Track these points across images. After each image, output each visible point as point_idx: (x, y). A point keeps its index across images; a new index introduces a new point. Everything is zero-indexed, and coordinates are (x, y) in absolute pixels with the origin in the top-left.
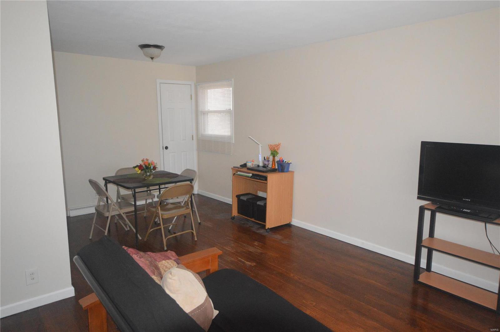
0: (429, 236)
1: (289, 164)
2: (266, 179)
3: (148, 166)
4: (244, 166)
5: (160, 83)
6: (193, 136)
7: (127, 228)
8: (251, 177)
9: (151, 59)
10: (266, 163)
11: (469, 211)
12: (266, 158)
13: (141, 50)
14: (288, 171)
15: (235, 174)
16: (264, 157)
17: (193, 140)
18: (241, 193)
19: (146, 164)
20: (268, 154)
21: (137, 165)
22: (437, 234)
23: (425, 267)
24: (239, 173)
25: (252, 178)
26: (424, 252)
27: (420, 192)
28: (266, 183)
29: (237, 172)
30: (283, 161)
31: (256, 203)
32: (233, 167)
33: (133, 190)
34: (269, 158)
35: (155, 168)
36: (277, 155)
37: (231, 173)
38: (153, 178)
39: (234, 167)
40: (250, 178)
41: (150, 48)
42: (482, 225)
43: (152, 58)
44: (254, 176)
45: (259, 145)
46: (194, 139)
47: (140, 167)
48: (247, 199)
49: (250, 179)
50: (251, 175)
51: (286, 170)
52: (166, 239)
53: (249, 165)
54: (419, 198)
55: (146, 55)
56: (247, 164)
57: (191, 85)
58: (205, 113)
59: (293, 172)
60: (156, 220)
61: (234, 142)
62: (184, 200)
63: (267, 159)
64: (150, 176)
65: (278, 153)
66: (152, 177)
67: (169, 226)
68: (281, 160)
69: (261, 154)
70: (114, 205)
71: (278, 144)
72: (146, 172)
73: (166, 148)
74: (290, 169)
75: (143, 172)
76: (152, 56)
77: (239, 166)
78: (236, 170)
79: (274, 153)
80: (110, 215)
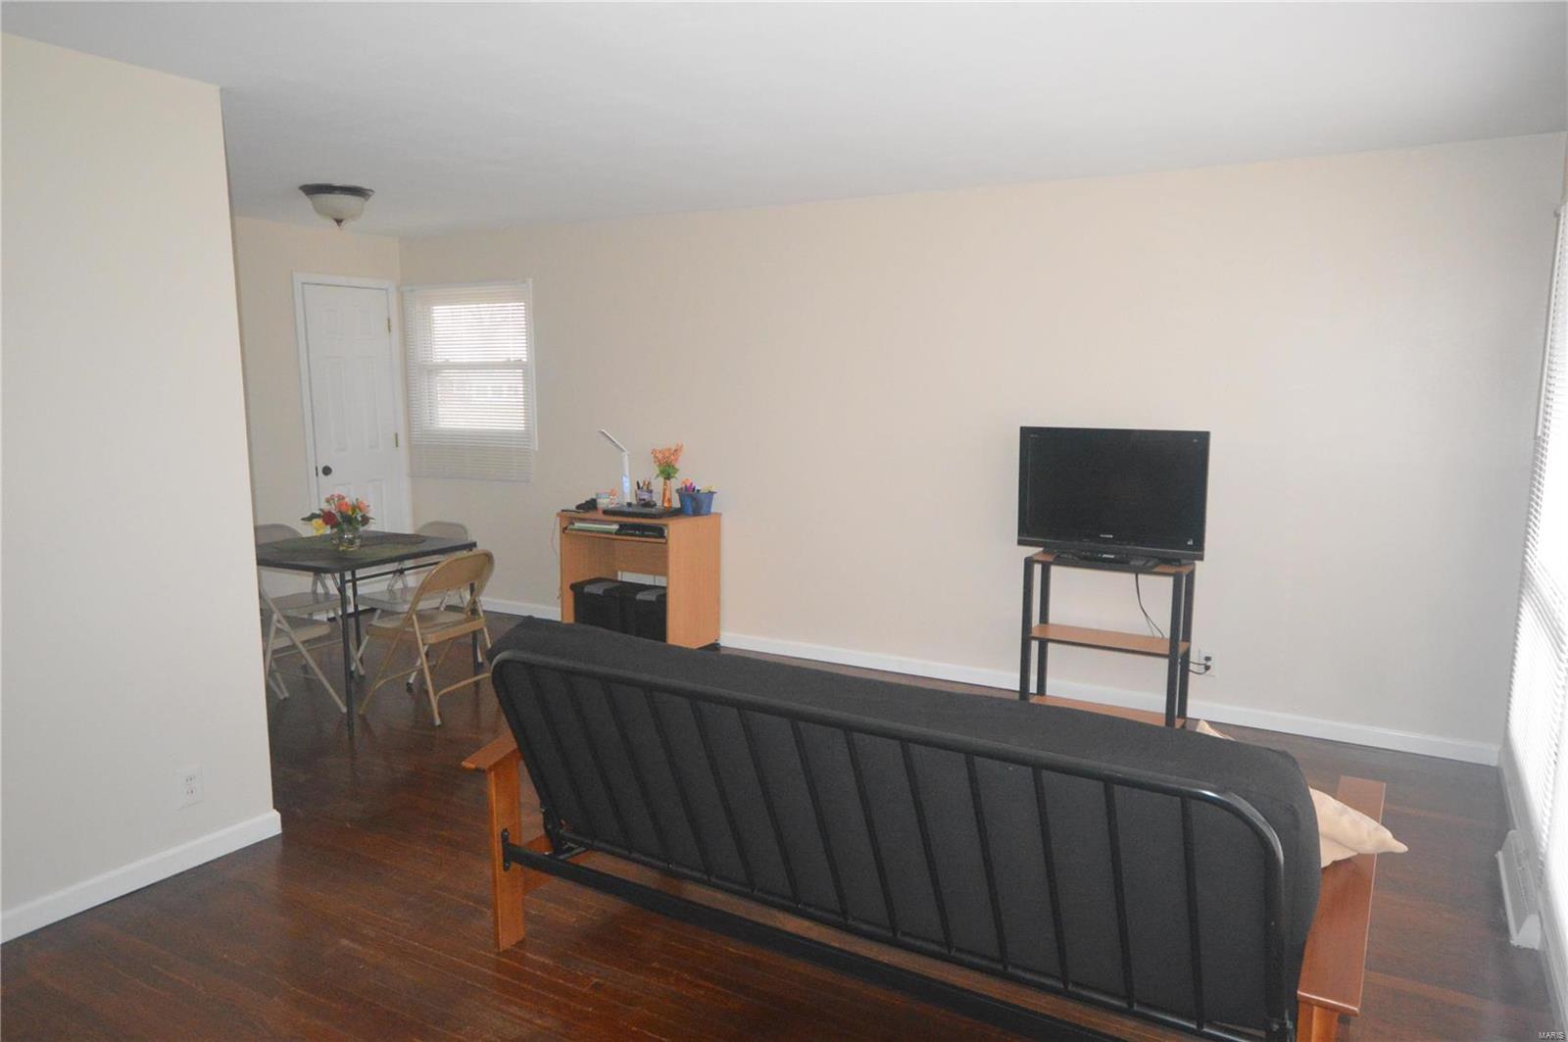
0: (1040, 622)
1: (711, 494)
2: (659, 532)
3: (350, 513)
4: (590, 505)
5: (303, 283)
6: (396, 435)
7: (282, 693)
8: (618, 533)
9: (335, 223)
10: (646, 496)
11: (1112, 557)
12: (641, 485)
13: (308, 200)
14: (708, 513)
15: (566, 528)
16: (638, 483)
17: (397, 446)
18: (587, 578)
19: (343, 509)
20: (651, 473)
21: (313, 514)
22: (1052, 618)
23: (1035, 692)
24: (578, 525)
25: (619, 535)
26: (1035, 645)
27: (1021, 531)
28: (666, 543)
29: (573, 524)
30: (694, 489)
31: (635, 599)
32: (559, 511)
33: (337, 575)
34: (649, 483)
35: (365, 520)
36: (676, 475)
37: (554, 526)
38: (361, 546)
39: (563, 511)
40: (616, 534)
41: (332, 196)
42: (1130, 577)
43: (339, 221)
44: (624, 528)
45: (622, 450)
46: (400, 443)
47: (328, 518)
48: (605, 590)
49: (614, 537)
50: (616, 527)
51: (703, 511)
52: (438, 697)
53: (604, 502)
54: (1021, 543)
55: (319, 210)
56: (598, 501)
57: (386, 290)
58: (434, 370)
59: (719, 515)
60: (353, 669)
61: (537, 449)
62: (441, 603)
63: (645, 488)
64: (351, 542)
65: (678, 470)
66: (358, 542)
67: (409, 675)
68: (688, 485)
69: (627, 474)
70: (279, 621)
71: (673, 448)
72: (343, 531)
73: (327, 471)
74: (712, 510)
75: (335, 530)
76: (339, 218)
77: (574, 509)
78: (568, 518)
79: (667, 471)
80: (270, 646)
